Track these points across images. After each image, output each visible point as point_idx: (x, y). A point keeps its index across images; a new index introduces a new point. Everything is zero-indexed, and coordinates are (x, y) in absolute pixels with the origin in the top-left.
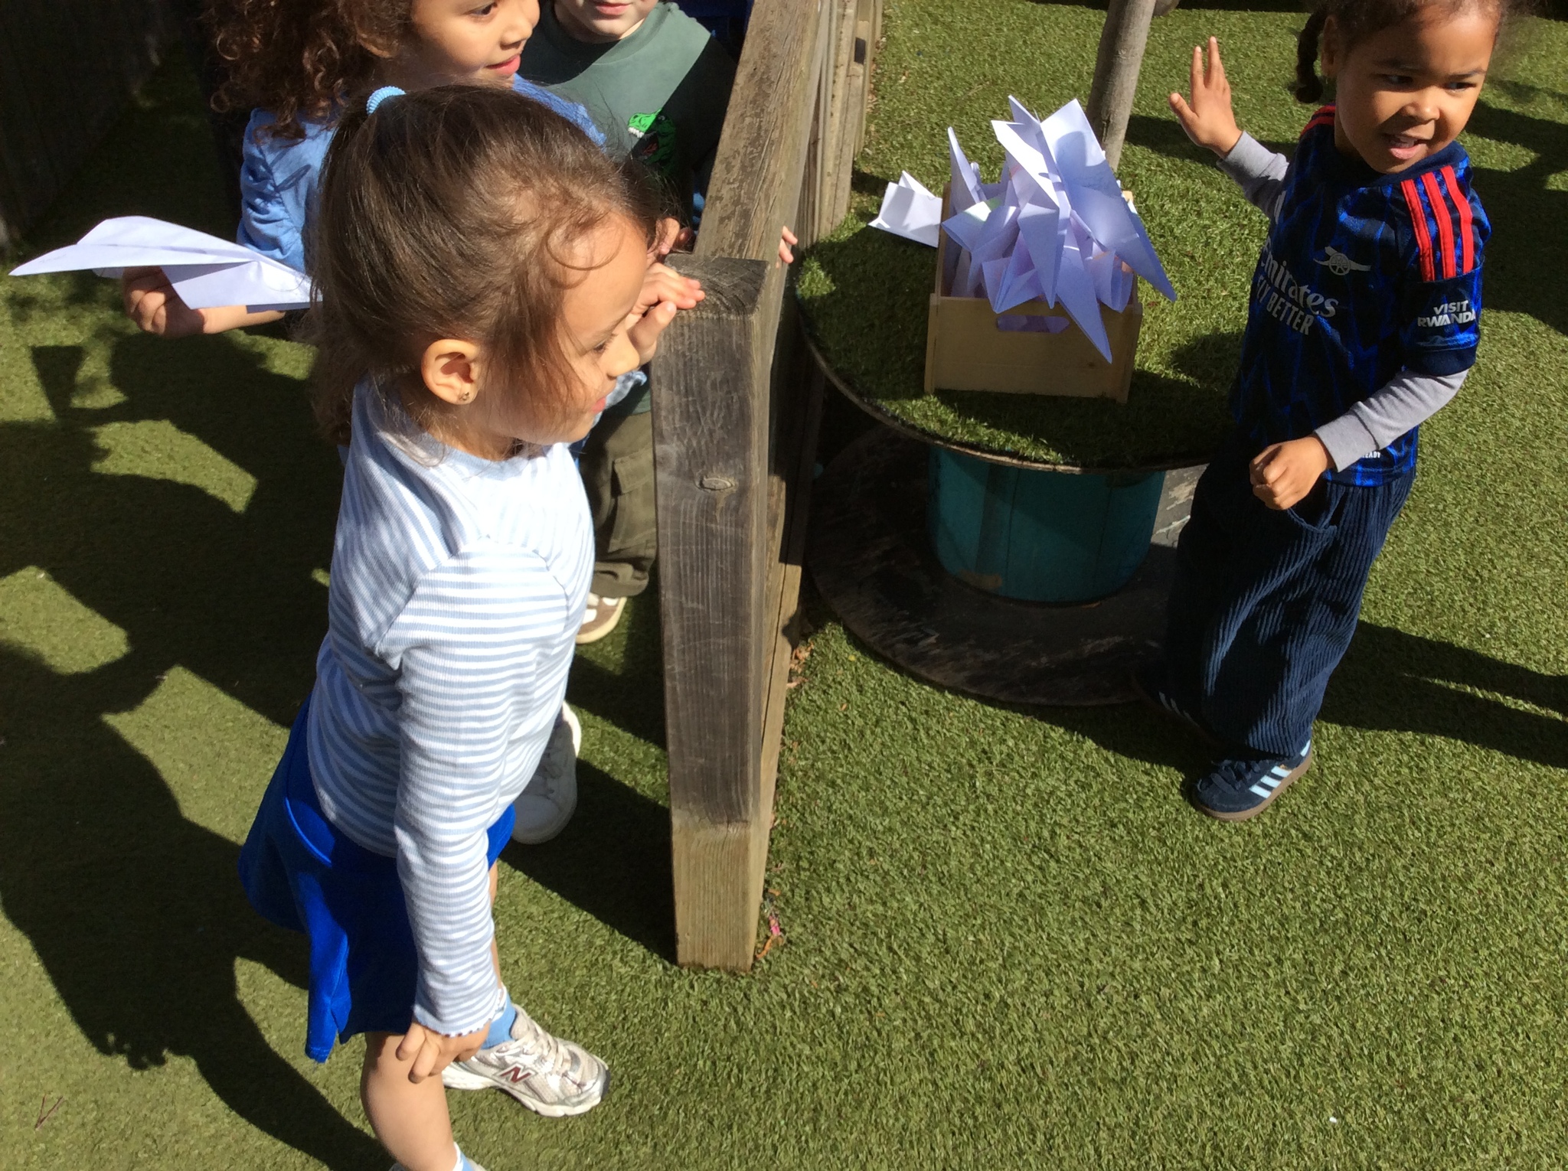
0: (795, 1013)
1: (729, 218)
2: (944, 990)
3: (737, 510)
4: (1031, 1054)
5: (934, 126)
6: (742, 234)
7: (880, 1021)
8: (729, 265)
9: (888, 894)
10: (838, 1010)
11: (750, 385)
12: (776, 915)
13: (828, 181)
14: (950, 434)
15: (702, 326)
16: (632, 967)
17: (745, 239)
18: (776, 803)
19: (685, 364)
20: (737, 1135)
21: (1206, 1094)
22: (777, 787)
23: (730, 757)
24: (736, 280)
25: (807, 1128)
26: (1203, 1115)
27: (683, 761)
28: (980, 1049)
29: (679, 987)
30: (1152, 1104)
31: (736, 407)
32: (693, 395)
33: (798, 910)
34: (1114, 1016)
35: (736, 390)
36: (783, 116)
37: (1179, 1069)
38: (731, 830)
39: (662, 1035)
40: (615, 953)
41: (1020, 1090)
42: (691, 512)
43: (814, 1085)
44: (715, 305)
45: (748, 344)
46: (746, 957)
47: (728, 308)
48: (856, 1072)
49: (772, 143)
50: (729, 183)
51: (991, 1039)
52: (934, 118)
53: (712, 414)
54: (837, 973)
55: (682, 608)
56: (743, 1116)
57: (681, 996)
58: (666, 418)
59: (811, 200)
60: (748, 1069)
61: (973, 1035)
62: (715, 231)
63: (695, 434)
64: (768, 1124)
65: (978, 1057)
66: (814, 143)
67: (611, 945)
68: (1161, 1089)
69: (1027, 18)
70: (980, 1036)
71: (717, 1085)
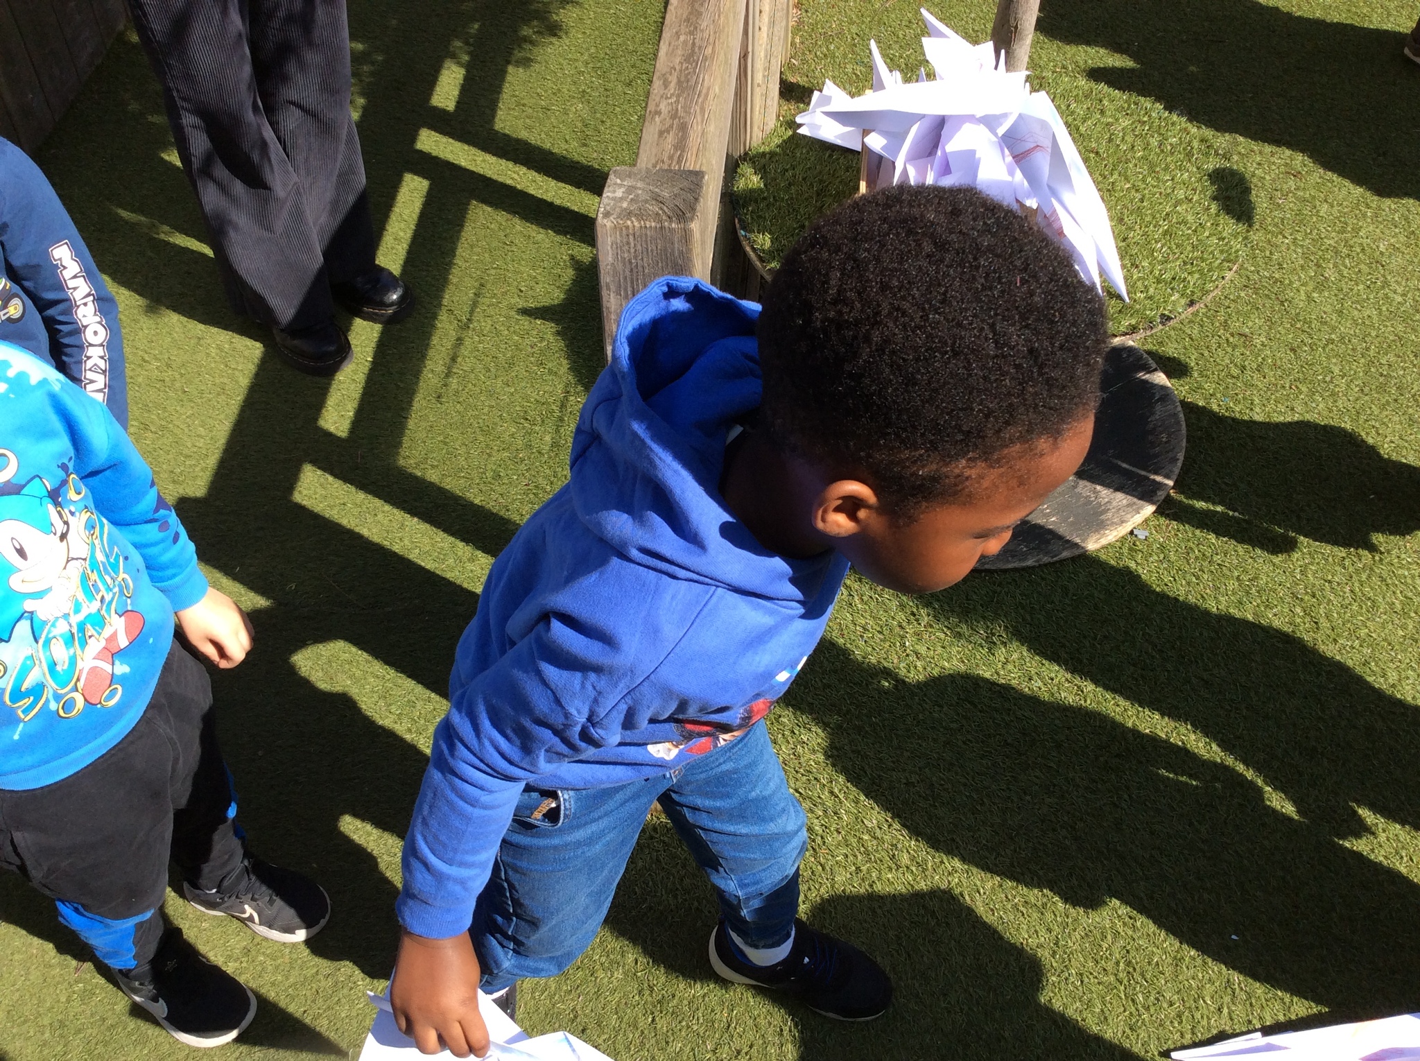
1: (668, 131)
5: (855, 36)
6: (681, 145)
8: (669, 176)
13: (758, 91)
15: (646, 235)
17: (683, 151)
19: (632, 270)
24: (676, 190)
36: (715, 33)
44: (657, 214)
45: (691, 250)
47: (669, 216)
49: (705, 59)
50: (667, 98)
52: (854, 29)
59: (743, 110)
62: (655, 144)
66: (744, 56)
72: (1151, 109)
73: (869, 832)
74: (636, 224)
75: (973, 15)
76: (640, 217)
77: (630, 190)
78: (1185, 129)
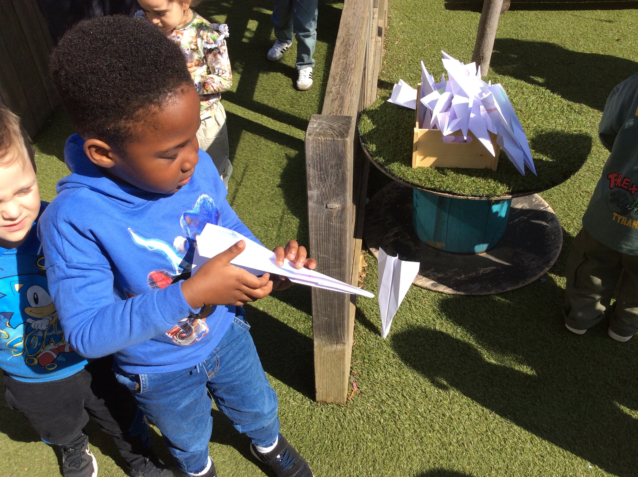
0: (364, 421)
1: (335, 100)
2: (425, 413)
3: (341, 217)
4: (462, 439)
6: (341, 106)
7: (400, 425)
8: (337, 118)
9: (401, 373)
10: (382, 421)
11: (346, 166)
12: (356, 381)
13: (369, 84)
14: (423, 185)
15: (327, 143)
16: (298, 403)
17: (342, 108)
18: (354, 336)
19: (320, 158)
20: (342, 471)
21: (536, 456)
22: (354, 329)
23: (338, 317)
24: (340, 124)
25: (371, 469)
26: (535, 464)
27: (319, 319)
28: (441, 437)
29: (317, 410)
30: (514, 460)
31: (340, 175)
32: (323, 171)
33: (364, 379)
34: (497, 423)
35: (340, 168)
37: (525, 445)
38: (338, 347)
39: (310, 430)
40: (290, 397)
41: (458, 453)
42: (322, 218)
43: (373, 451)
44: (332, 134)
45: (346, 150)
46: (344, 398)
47: (337, 135)
48: (390, 446)
49: (351, 70)
50: (335, 86)
51: (446, 433)
52: (410, 58)
53: (331, 179)
54: (381, 405)
55: (318, 256)
56: (344, 463)
57: (317, 414)
58: (312, 180)
59: (363, 92)
60: (346, 444)
61: (438, 431)
62: (330, 105)
63: (324, 186)
64: (355, 467)
65: (440, 440)
66: (364, 69)
67: (289, 393)
68: (517, 454)
69: (446, 16)
70: (441, 432)
71: (333, 450)
72: (544, 93)
73: (420, 414)
74: (322, 138)
75: (462, 52)
76: (324, 135)
77: (320, 124)
78: (560, 101)
